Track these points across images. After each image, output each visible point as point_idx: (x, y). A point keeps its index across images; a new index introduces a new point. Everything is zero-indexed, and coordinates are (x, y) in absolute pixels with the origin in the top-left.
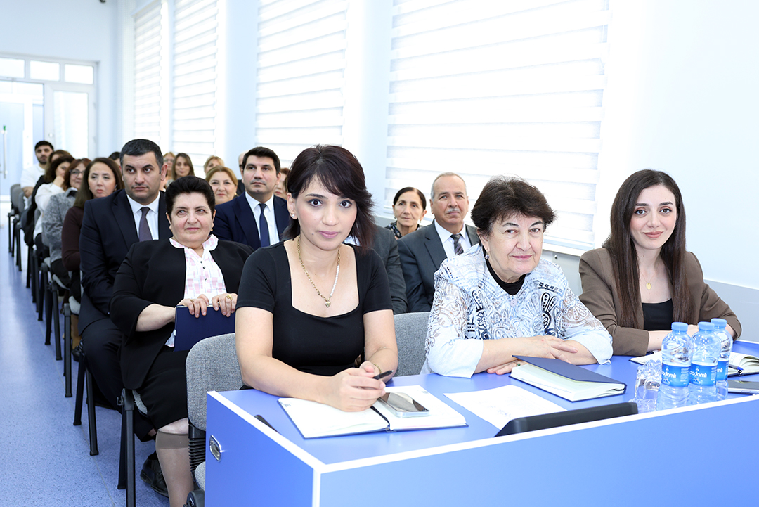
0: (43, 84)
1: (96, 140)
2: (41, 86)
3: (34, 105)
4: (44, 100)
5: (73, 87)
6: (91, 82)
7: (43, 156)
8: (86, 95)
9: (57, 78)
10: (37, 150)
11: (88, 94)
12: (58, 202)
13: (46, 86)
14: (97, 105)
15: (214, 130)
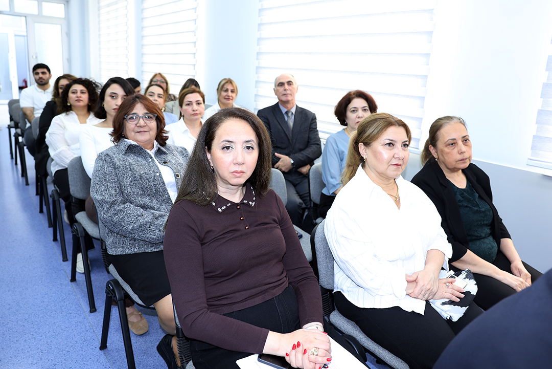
0: (25, 17)
1: (69, 60)
2: (24, 18)
3: (15, 35)
4: (27, 31)
5: (49, 20)
6: (64, 16)
7: (41, 78)
8: (59, 26)
9: (36, 12)
10: (35, 72)
11: (61, 25)
12: (114, 165)
13: (27, 18)
14: (68, 35)
15: (195, 54)
